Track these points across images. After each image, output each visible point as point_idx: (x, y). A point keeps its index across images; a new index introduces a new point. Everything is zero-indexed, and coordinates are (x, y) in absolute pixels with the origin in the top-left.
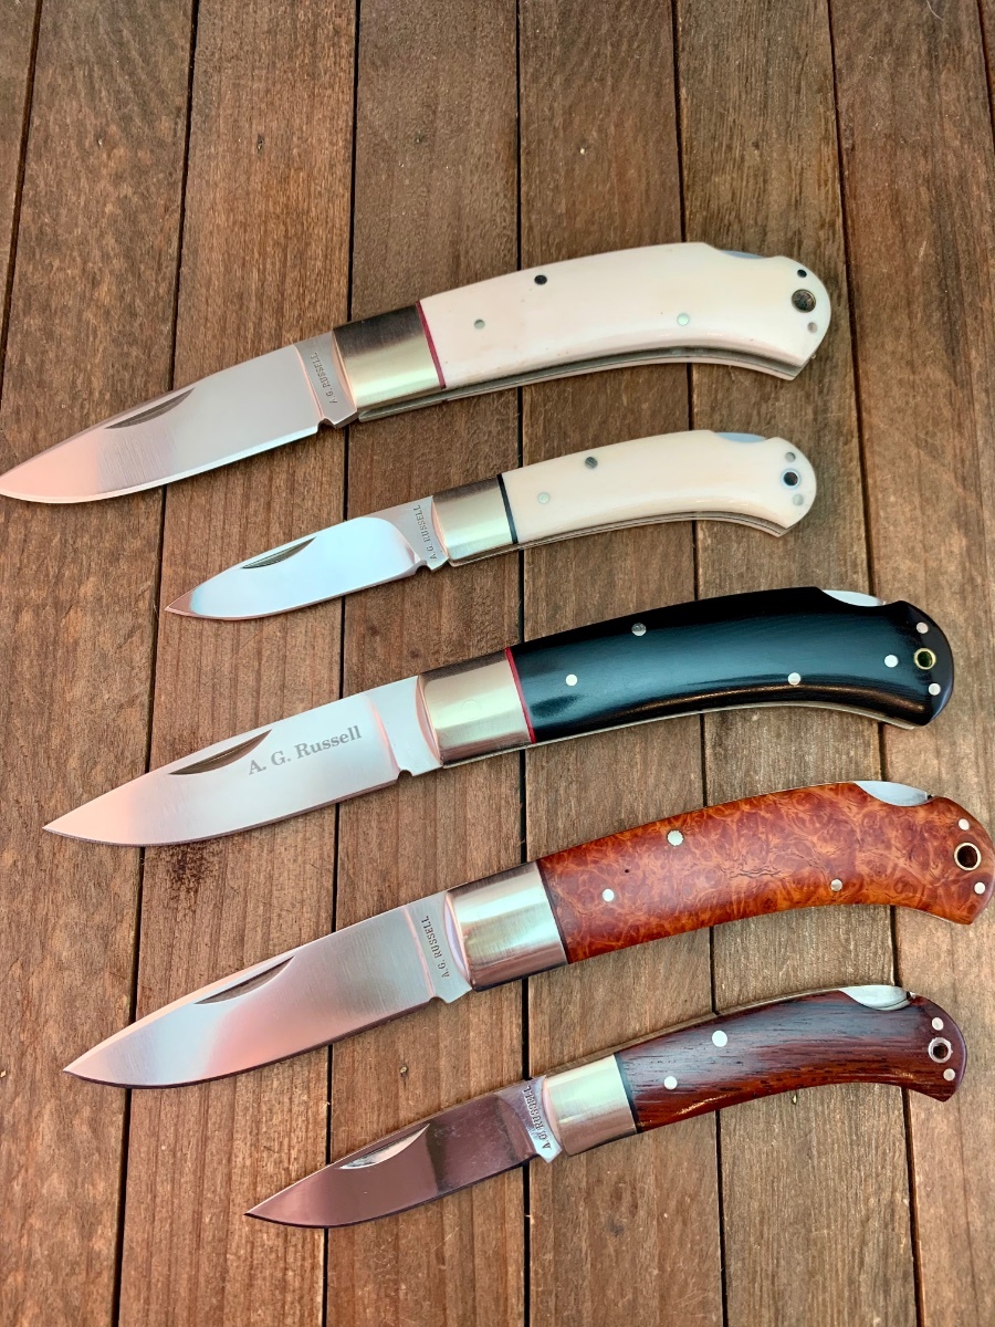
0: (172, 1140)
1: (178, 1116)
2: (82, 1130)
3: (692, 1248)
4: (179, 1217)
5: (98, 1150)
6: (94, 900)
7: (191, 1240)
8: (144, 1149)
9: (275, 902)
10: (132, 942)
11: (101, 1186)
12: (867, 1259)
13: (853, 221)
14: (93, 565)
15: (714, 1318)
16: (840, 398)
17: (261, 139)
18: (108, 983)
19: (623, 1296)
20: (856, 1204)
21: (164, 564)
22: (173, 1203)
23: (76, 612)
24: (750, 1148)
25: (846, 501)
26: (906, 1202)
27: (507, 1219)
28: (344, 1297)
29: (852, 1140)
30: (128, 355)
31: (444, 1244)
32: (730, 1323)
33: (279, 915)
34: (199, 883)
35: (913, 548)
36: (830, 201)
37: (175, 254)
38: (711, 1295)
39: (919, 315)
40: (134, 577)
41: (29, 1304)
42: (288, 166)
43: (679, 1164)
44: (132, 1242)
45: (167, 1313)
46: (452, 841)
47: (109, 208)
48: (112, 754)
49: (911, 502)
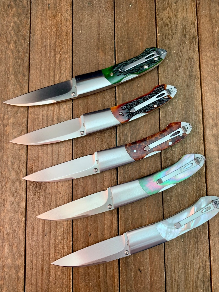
0: (36, 251)
1: (37, 245)
2: (15, 249)
3: (158, 275)
4: (38, 268)
5: (19, 253)
6: (16, 196)
7: (41, 273)
8: (29, 253)
9: (58, 195)
10: (25, 205)
11: (20, 261)
12: (199, 277)
13: (199, 22)
14: (12, 115)
15: (163, 290)
16: (196, 69)
17: (49, 5)
18: (20, 215)
19: (142, 285)
20: (197, 264)
21: (29, 114)
22: (37, 265)
23: (8, 127)
24: (172, 252)
25: (197, 95)
26: (209, 264)
27: (115, 268)
28: (77, 286)
29: (196, 250)
30: (18, 62)
31: (100, 274)
32: (167, 291)
33: (59, 199)
34: (40, 191)
35: (213, 107)
36: (194, 17)
37: (29, 36)
38: (163, 285)
39: (216, 47)
40: (22, 118)
41: (5, 288)
42: (56, 12)
43: (155, 256)
44: (28, 274)
45: (36, 290)
46: (100, 181)
47: (12, 24)
48: (18, 161)
49: (213, 95)
